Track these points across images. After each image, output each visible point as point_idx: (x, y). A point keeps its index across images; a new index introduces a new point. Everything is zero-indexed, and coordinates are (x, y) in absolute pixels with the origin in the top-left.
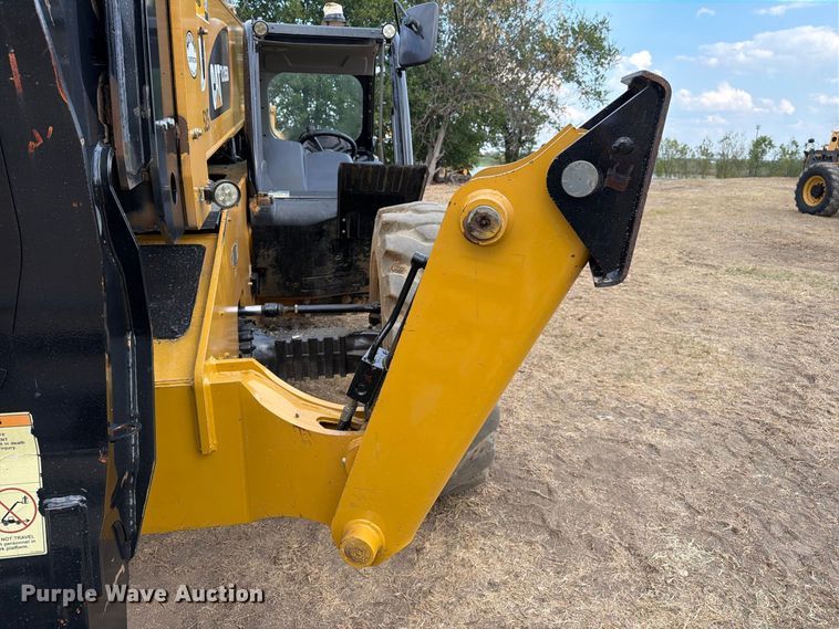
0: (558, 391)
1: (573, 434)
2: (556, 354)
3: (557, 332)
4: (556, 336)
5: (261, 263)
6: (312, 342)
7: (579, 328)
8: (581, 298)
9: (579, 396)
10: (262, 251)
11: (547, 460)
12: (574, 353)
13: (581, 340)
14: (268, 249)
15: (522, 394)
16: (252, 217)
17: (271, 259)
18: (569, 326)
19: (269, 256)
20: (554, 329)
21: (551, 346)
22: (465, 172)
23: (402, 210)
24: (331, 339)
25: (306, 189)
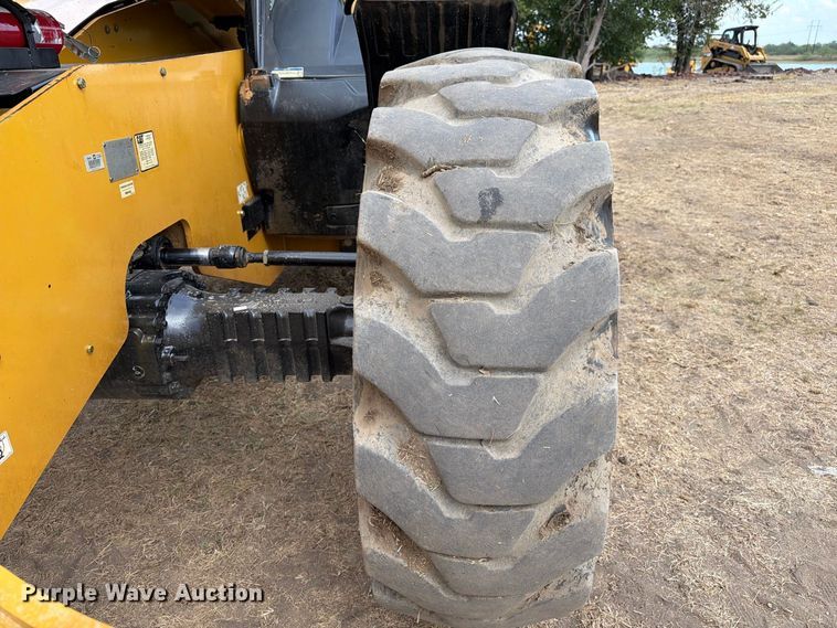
0: (742, 408)
1: (765, 505)
2: (737, 335)
3: (740, 295)
4: (739, 302)
5: (263, 184)
6: (270, 318)
7: (775, 289)
8: (778, 238)
9: (776, 419)
10: (262, 163)
11: (717, 561)
12: (769, 334)
13: (780, 310)
14: (270, 160)
15: (678, 409)
16: (242, 107)
17: (276, 176)
18: (761, 285)
19: (274, 169)
20: (736, 288)
21: (732, 319)
22: (627, 69)
23: (433, 63)
24: (302, 315)
25: (332, 62)
